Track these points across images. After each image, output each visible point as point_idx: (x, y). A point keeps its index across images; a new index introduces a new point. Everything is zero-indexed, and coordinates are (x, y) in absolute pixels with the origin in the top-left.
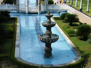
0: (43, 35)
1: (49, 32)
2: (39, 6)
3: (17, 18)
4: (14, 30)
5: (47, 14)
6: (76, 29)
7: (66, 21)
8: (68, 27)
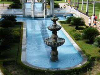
0: (49, 38)
1: (55, 36)
2: (45, 10)
3: (23, 22)
4: (20, 34)
5: (53, 18)
6: (82, 32)
7: (72, 25)
8: (74, 31)
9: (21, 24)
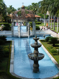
0: (32, 54)
1: (36, 52)
2: (29, 32)
3: (12, 41)
4: (9, 50)
5: (35, 38)
6: (58, 49)
7: (50, 43)
8: (52, 48)
9: (10, 42)
